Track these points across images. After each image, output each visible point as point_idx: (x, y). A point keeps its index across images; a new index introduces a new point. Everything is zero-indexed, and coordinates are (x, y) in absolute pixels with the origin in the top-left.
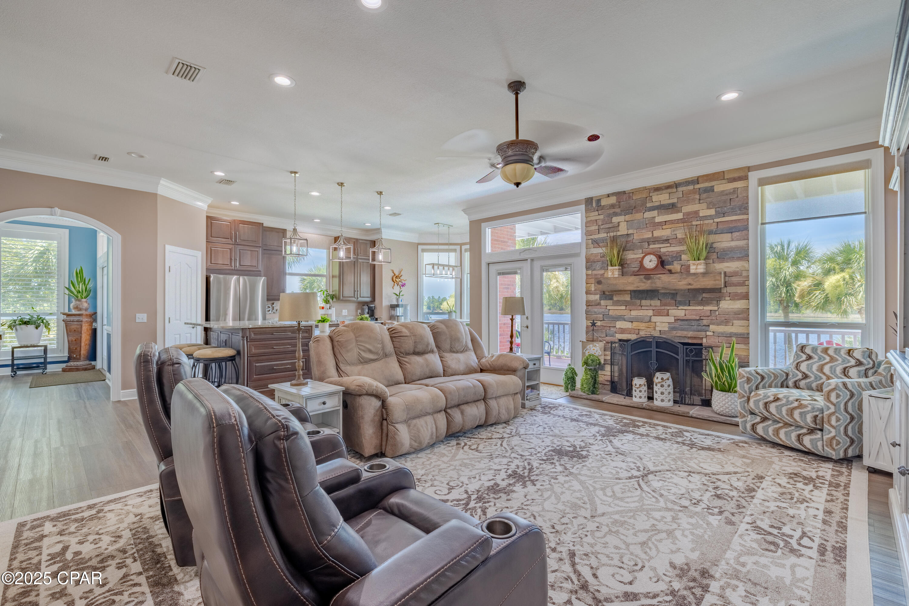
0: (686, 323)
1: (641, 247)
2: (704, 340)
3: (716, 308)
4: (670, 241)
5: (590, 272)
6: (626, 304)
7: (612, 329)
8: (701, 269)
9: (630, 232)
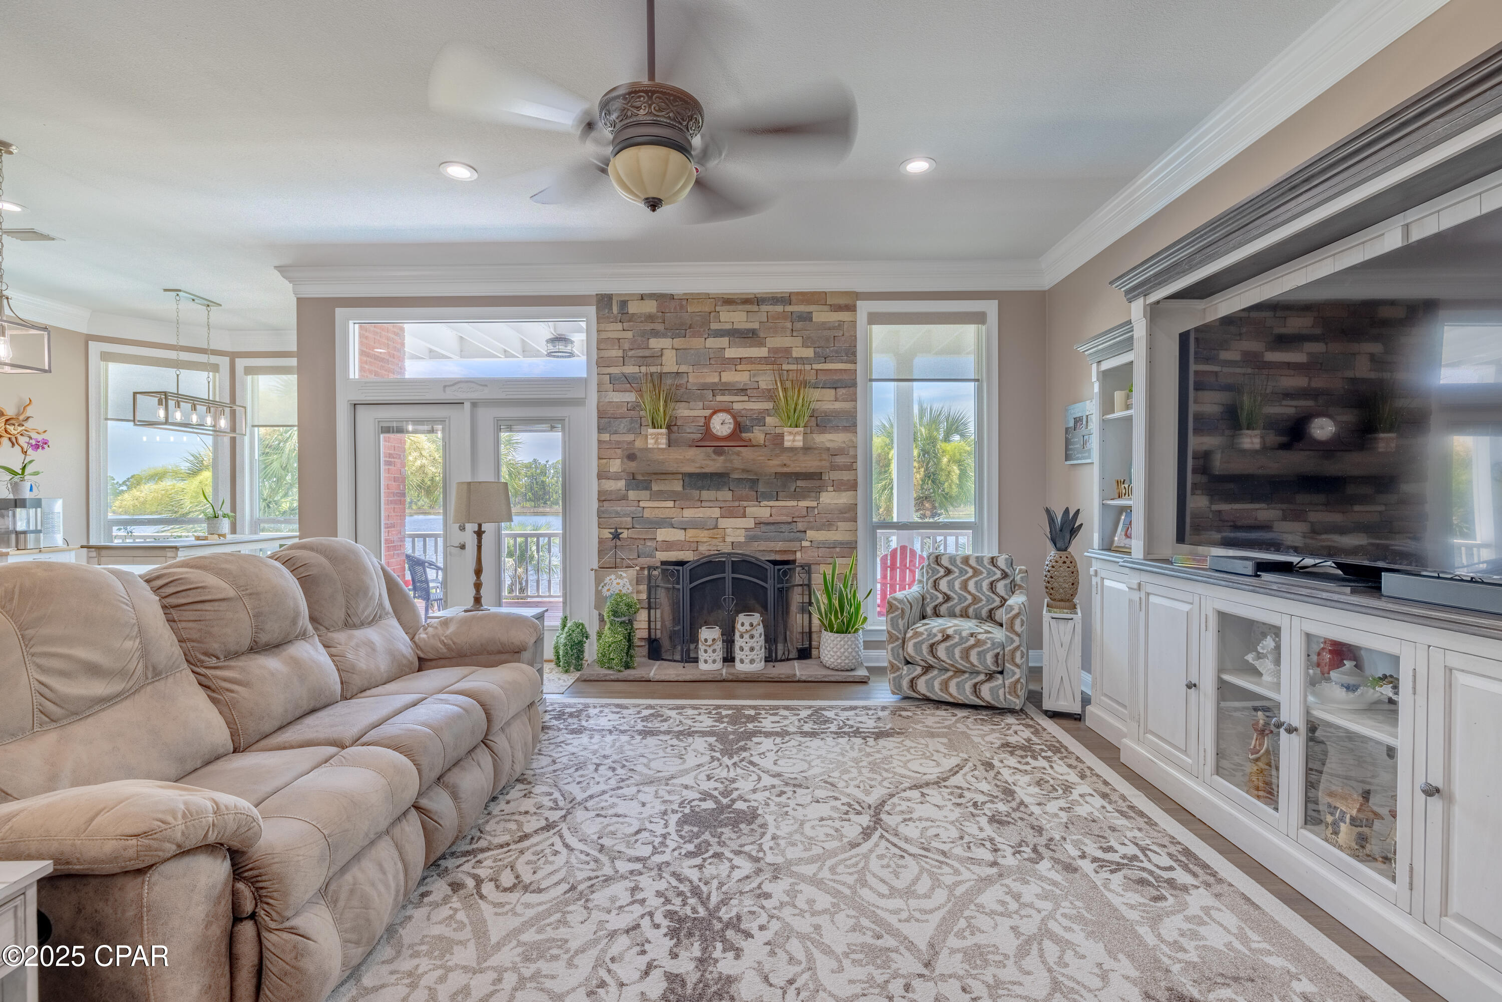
0: (772, 527)
1: (702, 398)
2: (799, 555)
3: (814, 504)
4: (749, 392)
5: (606, 437)
6: (673, 497)
7: (649, 543)
8: (799, 441)
9: (683, 368)
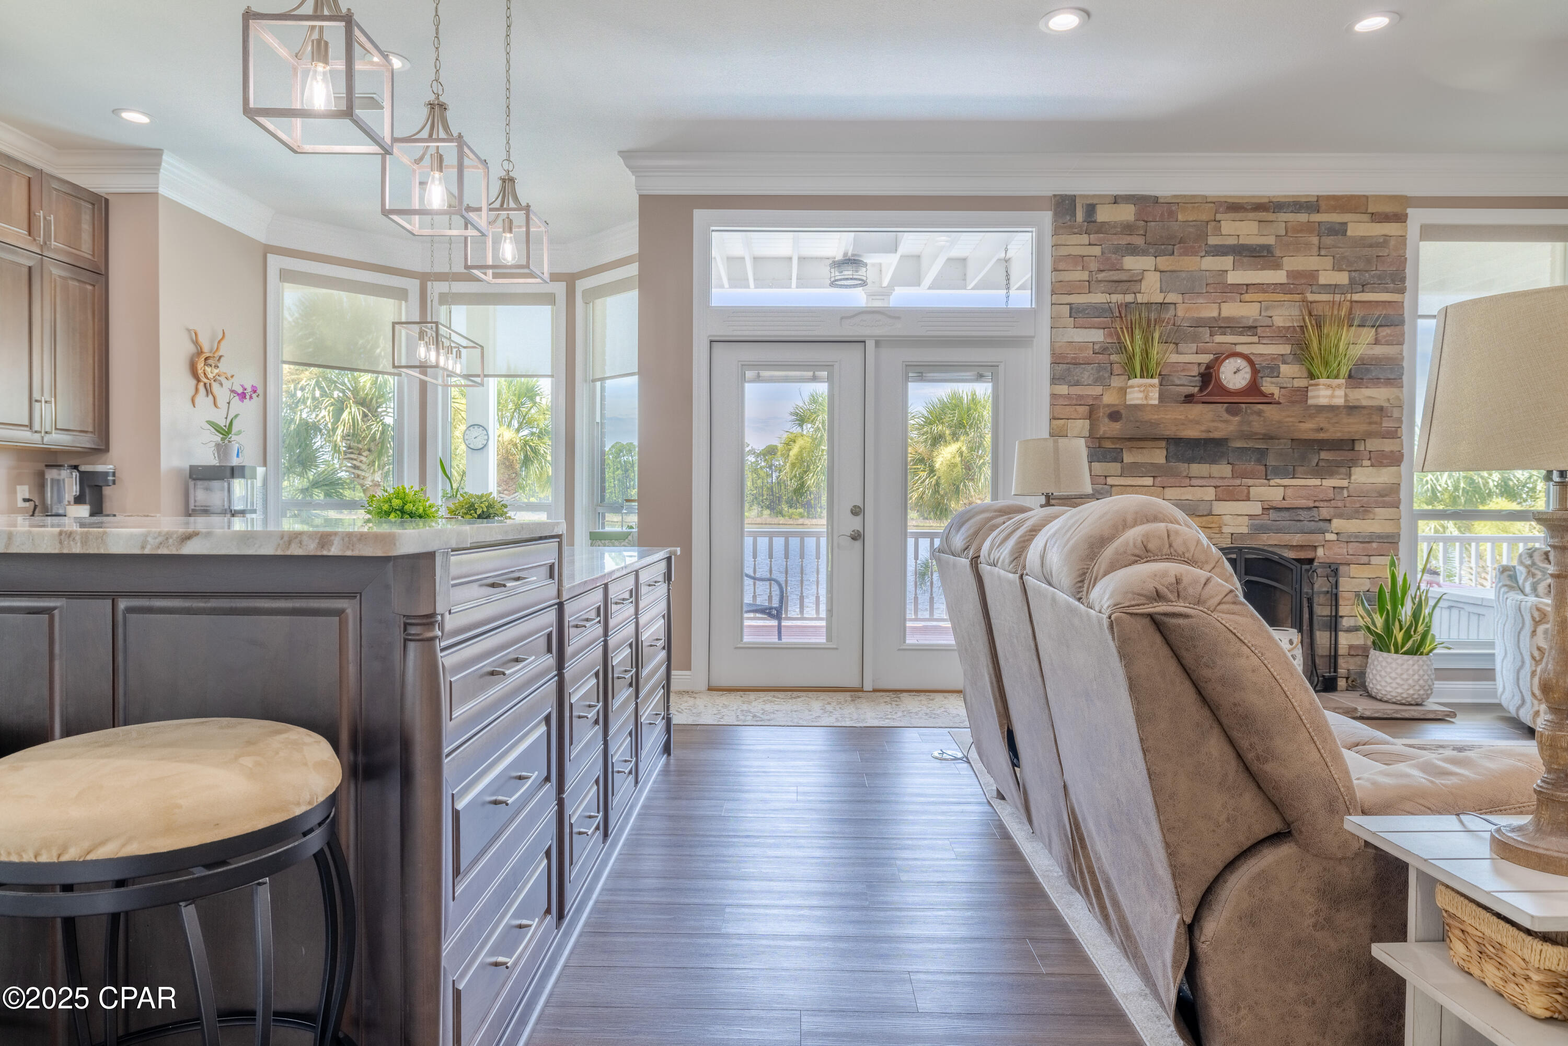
0: (1286, 514)
1: (1195, 338)
2: (1320, 552)
3: (1344, 483)
4: (1259, 330)
5: (1063, 389)
6: (1154, 471)
8: (1339, 397)
9: (1172, 297)
